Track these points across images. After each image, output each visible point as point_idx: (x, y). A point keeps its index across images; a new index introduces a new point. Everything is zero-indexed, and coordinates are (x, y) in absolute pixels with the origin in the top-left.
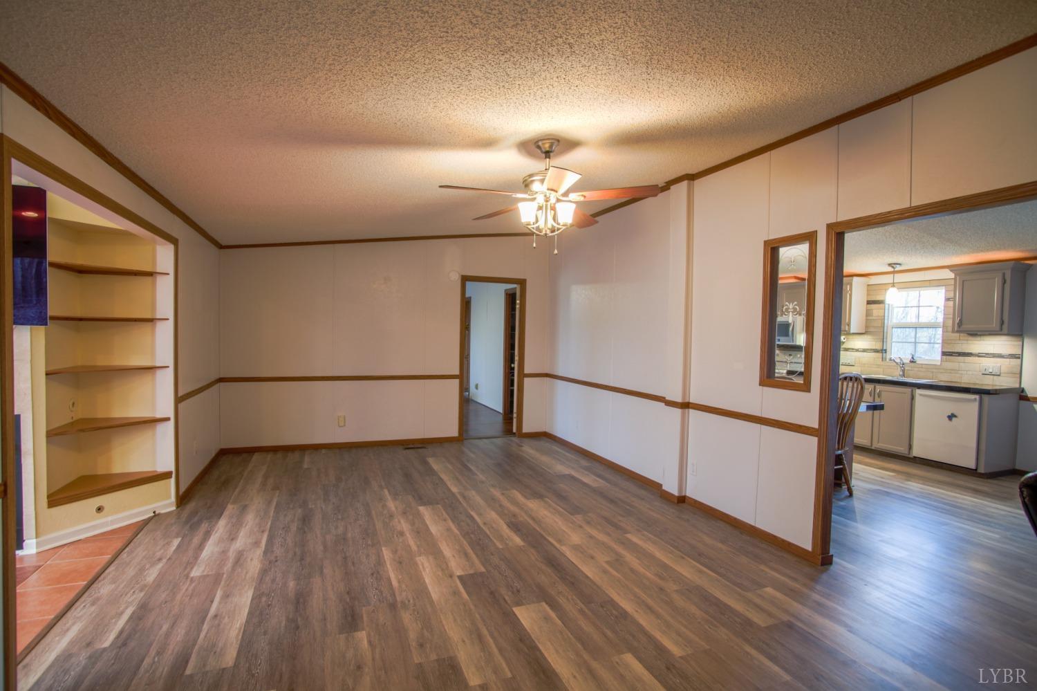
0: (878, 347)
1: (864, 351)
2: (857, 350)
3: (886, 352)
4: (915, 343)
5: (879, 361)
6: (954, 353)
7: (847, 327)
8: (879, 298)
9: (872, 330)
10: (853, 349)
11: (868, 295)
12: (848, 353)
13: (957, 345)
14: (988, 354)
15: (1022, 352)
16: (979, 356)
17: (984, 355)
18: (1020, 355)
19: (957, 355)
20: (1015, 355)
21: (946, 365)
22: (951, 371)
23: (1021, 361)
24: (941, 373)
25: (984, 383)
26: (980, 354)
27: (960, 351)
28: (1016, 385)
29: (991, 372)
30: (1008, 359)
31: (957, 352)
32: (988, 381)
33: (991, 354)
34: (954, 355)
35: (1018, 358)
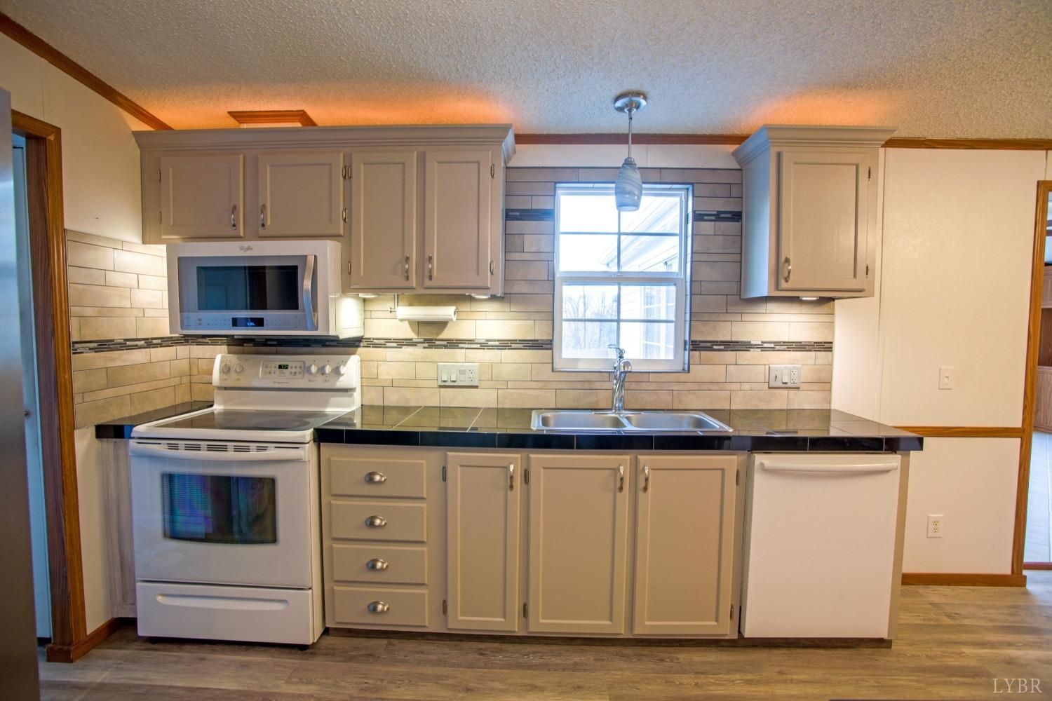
0: (539, 334)
1: (505, 345)
2: (484, 346)
3: (552, 348)
4: (618, 321)
5: (547, 374)
6: (716, 343)
8: (540, 204)
9: (520, 288)
10: (471, 341)
11: (508, 195)
12: (459, 354)
13: (721, 324)
14: (780, 342)
15: (833, 336)
16: (764, 349)
17: (772, 345)
18: (832, 343)
19: (722, 347)
20: (825, 343)
21: (699, 372)
22: (711, 386)
23: (832, 356)
24: (690, 393)
25: (772, 408)
26: (765, 345)
27: (728, 339)
28: (825, 407)
29: (786, 383)
30: (814, 353)
31: (721, 342)
32: (780, 401)
33: (784, 342)
34: (715, 347)
35: (829, 349)
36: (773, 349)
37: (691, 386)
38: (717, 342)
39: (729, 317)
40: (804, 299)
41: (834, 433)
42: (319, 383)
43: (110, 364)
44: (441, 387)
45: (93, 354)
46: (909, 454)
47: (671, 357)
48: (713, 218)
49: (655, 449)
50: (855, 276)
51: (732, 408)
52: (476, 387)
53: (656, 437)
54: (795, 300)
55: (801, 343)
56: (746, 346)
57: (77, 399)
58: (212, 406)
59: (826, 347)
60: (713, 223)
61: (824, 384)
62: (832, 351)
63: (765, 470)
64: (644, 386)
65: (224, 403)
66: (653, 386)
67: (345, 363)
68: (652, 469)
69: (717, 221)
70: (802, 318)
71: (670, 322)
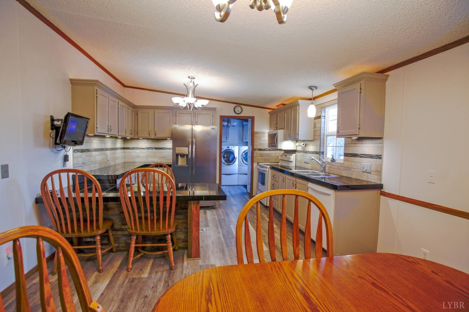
0: (318, 150)
1: (313, 153)
2: (310, 153)
3: (323, 154)
4: (336, 146)
7: (297, 135)
9: (316, 137)
10: (308, 152)
12: (306, 154)
13: (350, 147)
14: (365, 154)
15: (383, 153)
16: (361, 157)
17: (363, 156)
20: (379, 155)
23: (382, 161)
24: (343, 170)
26: (361, 155)
27: (352, 153)
28: (379, 182)
29: (366, 171)
30: (375, 159)
32: (365, 177)
35: (381, 158)
38: (349, 154)
39: (352, 145)
42: (289, 160)
43: (261, 153)
44: (305, 163)
45: (258, 151)
52: (309, 163)
55: (371, 155)
56: (356, 156)
57: (254, 158)
58: (279, 163)
59: (379, 157)
61: (379, 172)
65: (281, 163)
67: (292, 156)
70: (372, 145)
71: (343, 147)
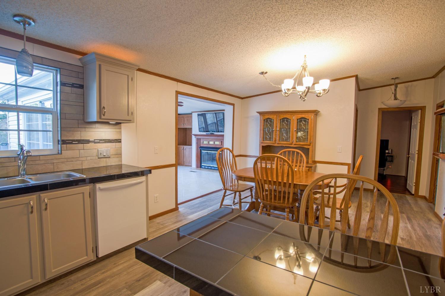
4: (19, 131)
13: (76, 132)
15: (121, 137)
16: (95, 143)
17: (98, 141)
18: (121, 139)
19: (77, 142)
20: (118, 139)
21: (67, 153)
22: (72, 159)
23: (121, 144)
24: (62, 163)
25: (100, 166)
26: (96, 141)
27: (79, 138)
28: (120, 163)
29: (105, 156)
30: (114, 143)
31: (76, 140)
32: (103, 163)
33: (103, 140)
34: (74, 142)
35: (120, 142)
36: (99, 143)
37: (63, 160)
38: (74, 140)
39: (80, 129)
40: (110, 123)
41: (123, 172)
46: (148, 176)
47: (52, 148)
48: (70, 86)
49: (50, 190)
50: (128, 115)
51: (83, 168)
53: (50, 184)
54: (107, 123)
55: (110, 140)
56: (88, 142)
60: (70, 88)
61: (119, 155)
62: (121, 142)
63: (101, 190)
64: (37, 162)
66: (43, 162)
68: (49, 199)
69: (72, 87)
70: (110, 130)
71: (50, 131)
